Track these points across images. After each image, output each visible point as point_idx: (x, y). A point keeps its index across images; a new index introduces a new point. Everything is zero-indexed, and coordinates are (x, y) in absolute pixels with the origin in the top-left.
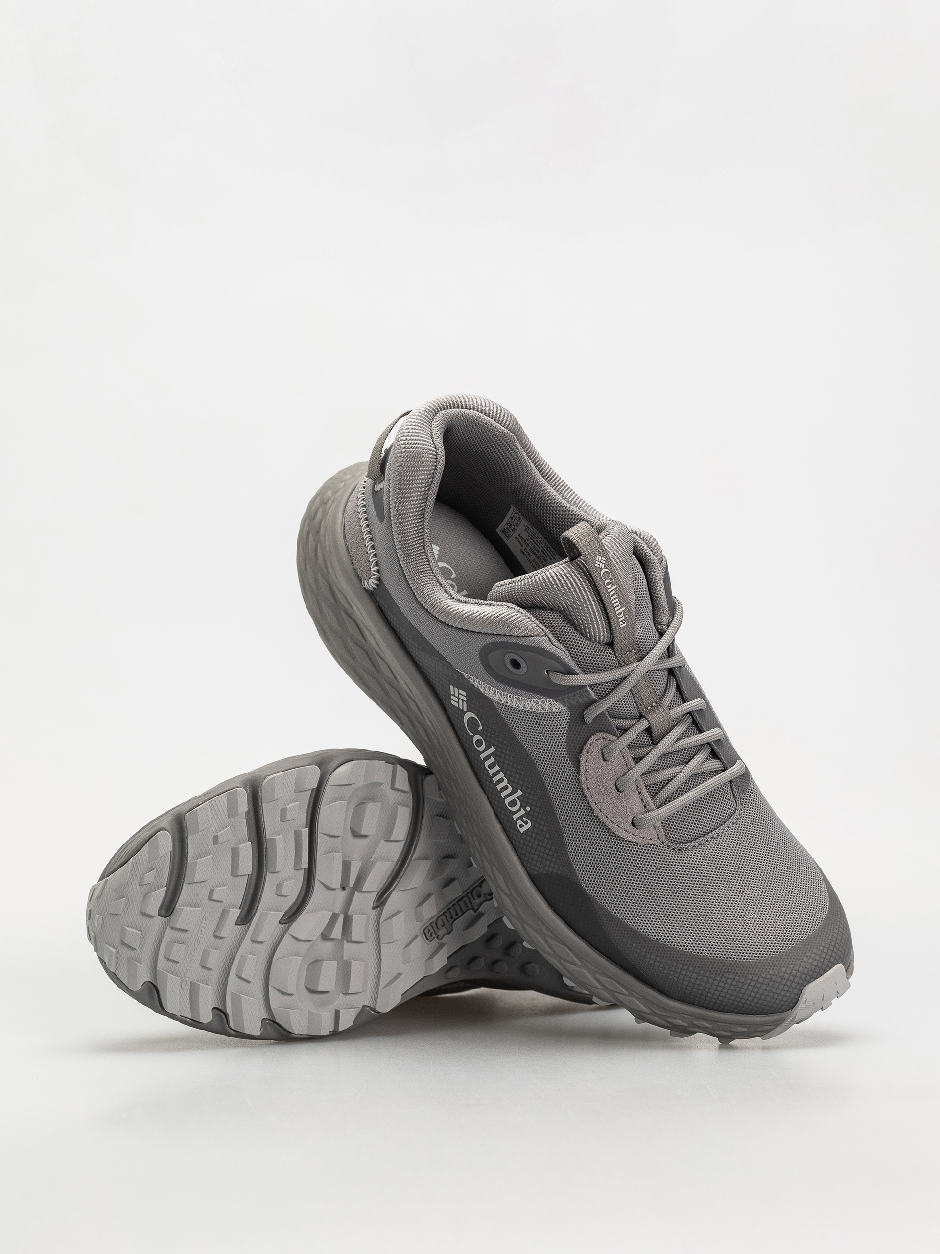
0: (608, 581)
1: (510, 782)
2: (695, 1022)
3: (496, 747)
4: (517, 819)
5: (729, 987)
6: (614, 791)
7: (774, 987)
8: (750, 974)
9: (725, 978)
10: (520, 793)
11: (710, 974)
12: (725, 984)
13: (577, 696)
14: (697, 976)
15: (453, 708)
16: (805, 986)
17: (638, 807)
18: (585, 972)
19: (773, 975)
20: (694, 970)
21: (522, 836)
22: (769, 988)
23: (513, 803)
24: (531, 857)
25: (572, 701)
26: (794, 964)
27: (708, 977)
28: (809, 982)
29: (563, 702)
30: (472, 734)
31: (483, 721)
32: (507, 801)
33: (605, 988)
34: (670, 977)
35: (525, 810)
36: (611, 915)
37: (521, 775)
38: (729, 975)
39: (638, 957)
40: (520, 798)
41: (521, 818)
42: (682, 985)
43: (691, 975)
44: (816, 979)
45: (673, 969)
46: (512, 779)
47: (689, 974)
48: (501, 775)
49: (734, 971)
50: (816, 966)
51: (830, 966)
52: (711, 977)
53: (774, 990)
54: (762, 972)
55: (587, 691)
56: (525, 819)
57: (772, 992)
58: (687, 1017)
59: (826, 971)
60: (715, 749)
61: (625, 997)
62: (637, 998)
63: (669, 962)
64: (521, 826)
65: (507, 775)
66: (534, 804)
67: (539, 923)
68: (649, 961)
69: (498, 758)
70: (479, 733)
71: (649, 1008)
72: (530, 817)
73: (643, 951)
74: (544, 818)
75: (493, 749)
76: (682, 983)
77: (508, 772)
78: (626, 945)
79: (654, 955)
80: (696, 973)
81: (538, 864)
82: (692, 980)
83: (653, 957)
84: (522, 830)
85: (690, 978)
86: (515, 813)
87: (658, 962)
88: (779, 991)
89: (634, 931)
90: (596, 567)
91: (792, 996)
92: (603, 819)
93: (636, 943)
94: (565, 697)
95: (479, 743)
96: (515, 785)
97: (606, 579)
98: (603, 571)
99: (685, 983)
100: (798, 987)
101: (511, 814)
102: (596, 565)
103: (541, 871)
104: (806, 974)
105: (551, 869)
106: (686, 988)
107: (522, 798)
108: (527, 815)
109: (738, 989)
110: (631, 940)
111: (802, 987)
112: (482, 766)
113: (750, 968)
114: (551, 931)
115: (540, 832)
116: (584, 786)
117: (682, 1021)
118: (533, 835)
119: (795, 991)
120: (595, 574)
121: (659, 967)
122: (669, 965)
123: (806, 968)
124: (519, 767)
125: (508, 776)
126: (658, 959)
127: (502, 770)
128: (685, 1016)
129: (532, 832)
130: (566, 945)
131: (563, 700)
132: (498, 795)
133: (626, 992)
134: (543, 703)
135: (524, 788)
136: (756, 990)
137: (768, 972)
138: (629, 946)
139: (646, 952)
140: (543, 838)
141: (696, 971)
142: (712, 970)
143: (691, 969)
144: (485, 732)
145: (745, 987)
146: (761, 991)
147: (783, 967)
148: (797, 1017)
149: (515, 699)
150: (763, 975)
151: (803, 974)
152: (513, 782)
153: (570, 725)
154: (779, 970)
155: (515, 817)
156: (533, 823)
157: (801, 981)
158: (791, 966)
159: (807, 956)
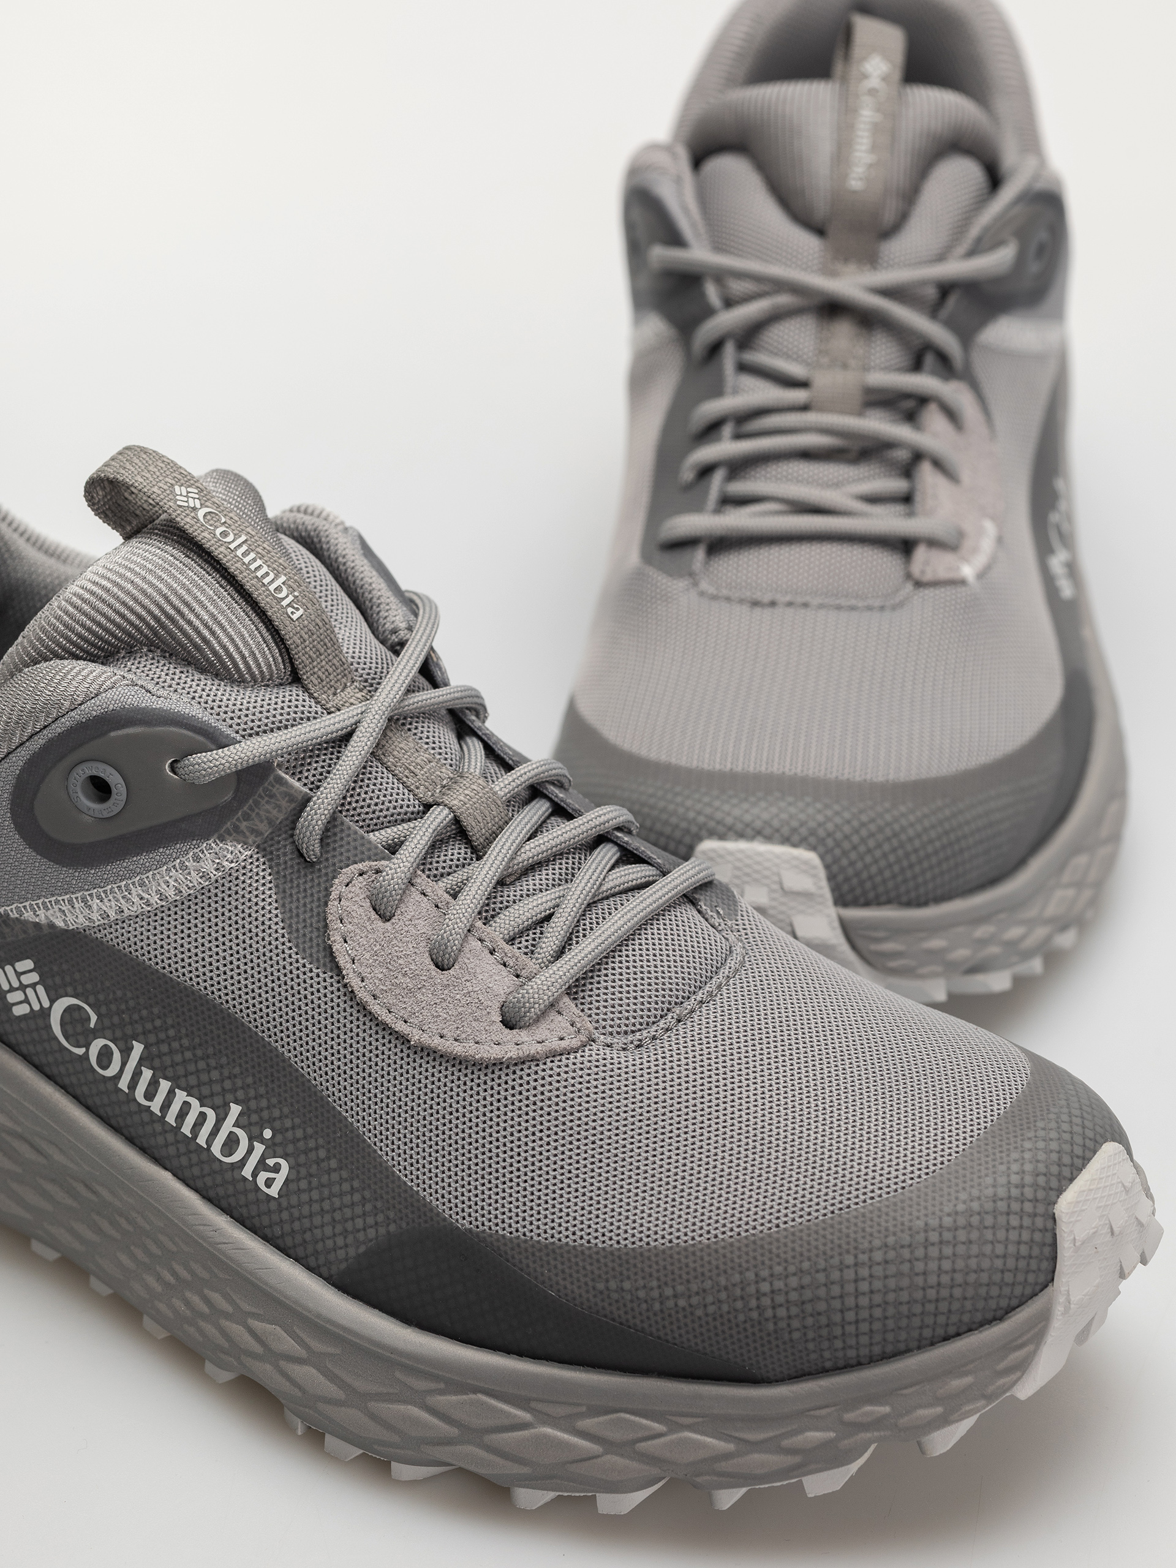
0: (223, 529)
1: (207, 1101)
2: (849, 1416)
3: (141, 1037)
4: (255, 1174)
5: (885, 1270)
6: (434, 973)
7: (986, 1228)
8: (918, 1218)
9: (864, 1253)
10: (235, 1110)
11: (826, 1260)
12: (870, 1267)
13: (263, 802)
14: (801, 1278)
15: (23, 1025)
16: (1055, 1203)
17: (501, 984)
18: (548, 1430)
19: (972, 1201)
20: (786, 1269)
21: (280, 1205)
22: (975, 1235)
23: (231, 1143)
24: (319, 1236)
25: (257, 822)
26: (1009, 1162)
27: (825, 1270)
28: (1060, 1191)
29: (236, 835)
30: (80, 1051)
31: (92, 999)
32: (216, 1149)
33: (609, 1446)
34: (741, 1317)
35: (262, 1141)
36: (546, 1246)
37: (222, 1067)
38: (870, 1242)
39: (648, 1310)
40: (242, 1122)
41: (262, 1165)
42: (775, 1324)
43: (786, 1285)
44: (1072, 1180)
45: (738, 1292)
46: (205, 1090)
47: (779, 1284)
48: (181, 1096)
49: (876, 1228)
50: (1059, 1152)
51: (1092, 1147)
52: (832, 1267)
53: (989, 1234)
54: (941, 1204)
55: (280, 781)
56: (271, 1162)
57: (986, 1242)
58: (824, 1412)
59: (1086, 1160)
60: (627, 843)
61: (662, 1440)
62: (690, 1428)
63: (723, 1281)
64: (269, 1183)
65: (192, 1087)
66: (276, 1113)
67: (398, 1374)
68: (676, 1305)
69: (157, 1063)
70: (96, 1034)
71: (728, 1438)
72: (279, 1150)
73: (652, 1289)
74: (310, 1131)
75: (138, 1048)
76: (775, 1316)
77: (193, 1080)
78: (609, 1297)
79: (681, 1284)
80: (794, 1274)
81: (340, 1241)
82: (794, 1296)
83: (680, 1289)
84: (274, 1191)
85: (787, 1293)
86: (243, 1162)
87: (697, 1293)
88: (1001, 1235)
89: (612, 1253)
90: (180, 506)
91: (1038, 1236)
92: (436, 1043)
93: (629, 1278)
94: (238, 820)
95: (105, 1057)
96: (218, 1100)
97: (216, 527)
98: (201, 514)
99: (782, 1312)
100: (1041, 1209)
101: (236, 1172)
102: (179, 503)
103: (352, 1252)
104: (1045, 1175)
105: (371, 1233)
106: (789, 1325)
107: (244, 1121)
108: (272, 1148)
109: (906, 1268)
110: (614, 1277)
111: (1050, 1208)
112: (133, 1108)
113: (911, 1206)
114: (436, 1378)
115: (314, 1169)
116: (362, 995)
117: (817, 1429)
118: (303, 1184)
119: (1039, 1222)
120: (185, 521)
121: (705, 1306)
122: (726, 1288)
123: (1038, 1161)
124: (210, 1051)
125: (195, 1091)
126: (694, 1287)
127: (176, 1084)
128: (817, 1413)
129: (298, 1180)
130: (476, 1390)
131: (237, 829)
132: (192, 1147)
133: (658, 1427)
134: (197, 859)
135: (240, 1094)
136: (948, 1251)
137: (957, 1198)
138: (615, 1296)
139: (659, 1287)
140: (326, 1177)
141: (792, 1269)
142: (827, 1248)
143: (778, 1269)
144: (107, 1022)
145: (920, 1253)
146: (961, 1249)
147: (987, 1175)
148: (1072, 1299)
149: (133, 891)
150: (947, 1210)
151: (1037, 1175)
152: (212, 1095)
153: (277, 886)
154: (979, 1185)
155: (247, 1172)
156: (292, 1160)
157: (1041, 1194)
158: (1003, 1168)
159: (1030, 1139)
